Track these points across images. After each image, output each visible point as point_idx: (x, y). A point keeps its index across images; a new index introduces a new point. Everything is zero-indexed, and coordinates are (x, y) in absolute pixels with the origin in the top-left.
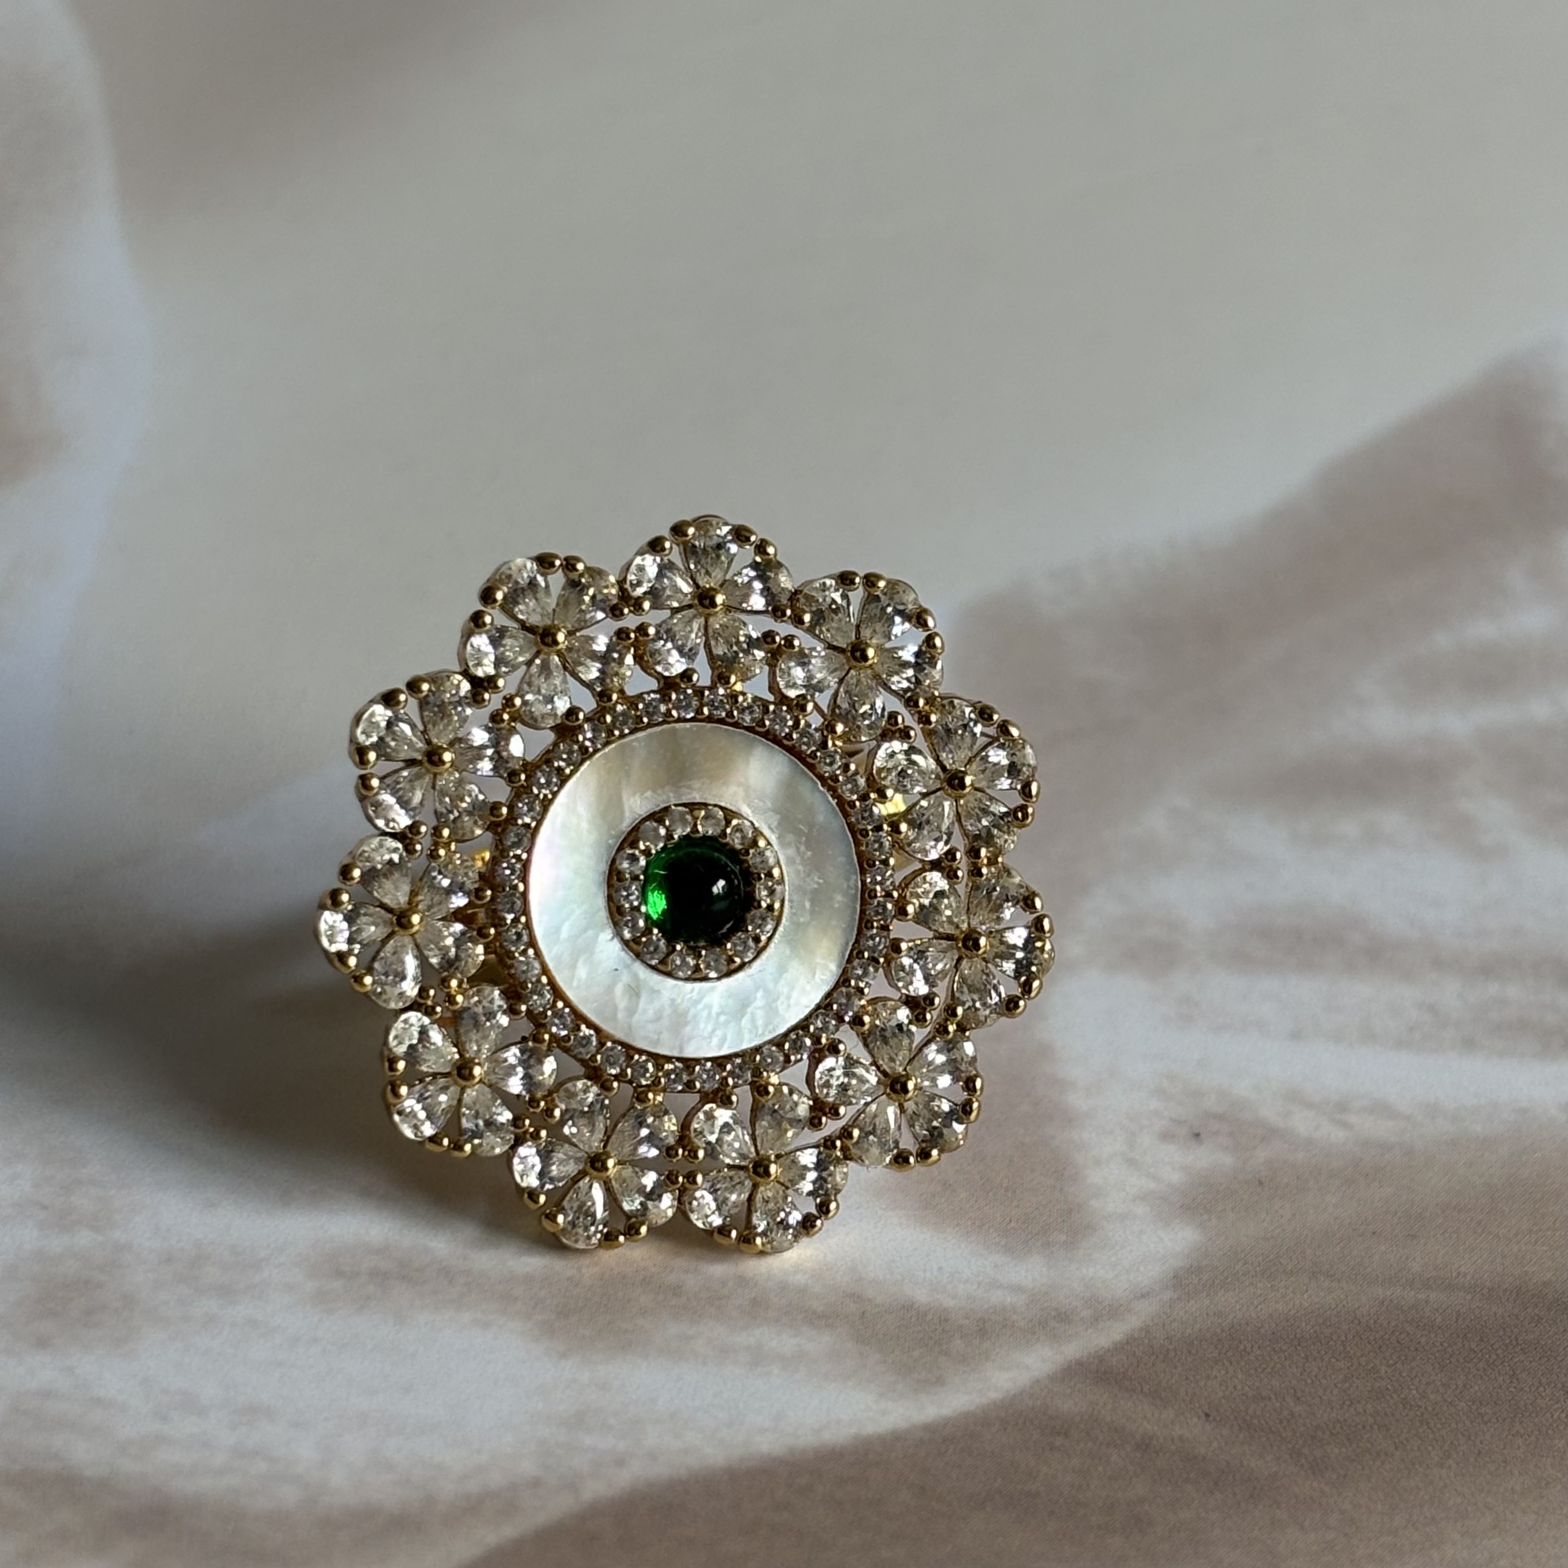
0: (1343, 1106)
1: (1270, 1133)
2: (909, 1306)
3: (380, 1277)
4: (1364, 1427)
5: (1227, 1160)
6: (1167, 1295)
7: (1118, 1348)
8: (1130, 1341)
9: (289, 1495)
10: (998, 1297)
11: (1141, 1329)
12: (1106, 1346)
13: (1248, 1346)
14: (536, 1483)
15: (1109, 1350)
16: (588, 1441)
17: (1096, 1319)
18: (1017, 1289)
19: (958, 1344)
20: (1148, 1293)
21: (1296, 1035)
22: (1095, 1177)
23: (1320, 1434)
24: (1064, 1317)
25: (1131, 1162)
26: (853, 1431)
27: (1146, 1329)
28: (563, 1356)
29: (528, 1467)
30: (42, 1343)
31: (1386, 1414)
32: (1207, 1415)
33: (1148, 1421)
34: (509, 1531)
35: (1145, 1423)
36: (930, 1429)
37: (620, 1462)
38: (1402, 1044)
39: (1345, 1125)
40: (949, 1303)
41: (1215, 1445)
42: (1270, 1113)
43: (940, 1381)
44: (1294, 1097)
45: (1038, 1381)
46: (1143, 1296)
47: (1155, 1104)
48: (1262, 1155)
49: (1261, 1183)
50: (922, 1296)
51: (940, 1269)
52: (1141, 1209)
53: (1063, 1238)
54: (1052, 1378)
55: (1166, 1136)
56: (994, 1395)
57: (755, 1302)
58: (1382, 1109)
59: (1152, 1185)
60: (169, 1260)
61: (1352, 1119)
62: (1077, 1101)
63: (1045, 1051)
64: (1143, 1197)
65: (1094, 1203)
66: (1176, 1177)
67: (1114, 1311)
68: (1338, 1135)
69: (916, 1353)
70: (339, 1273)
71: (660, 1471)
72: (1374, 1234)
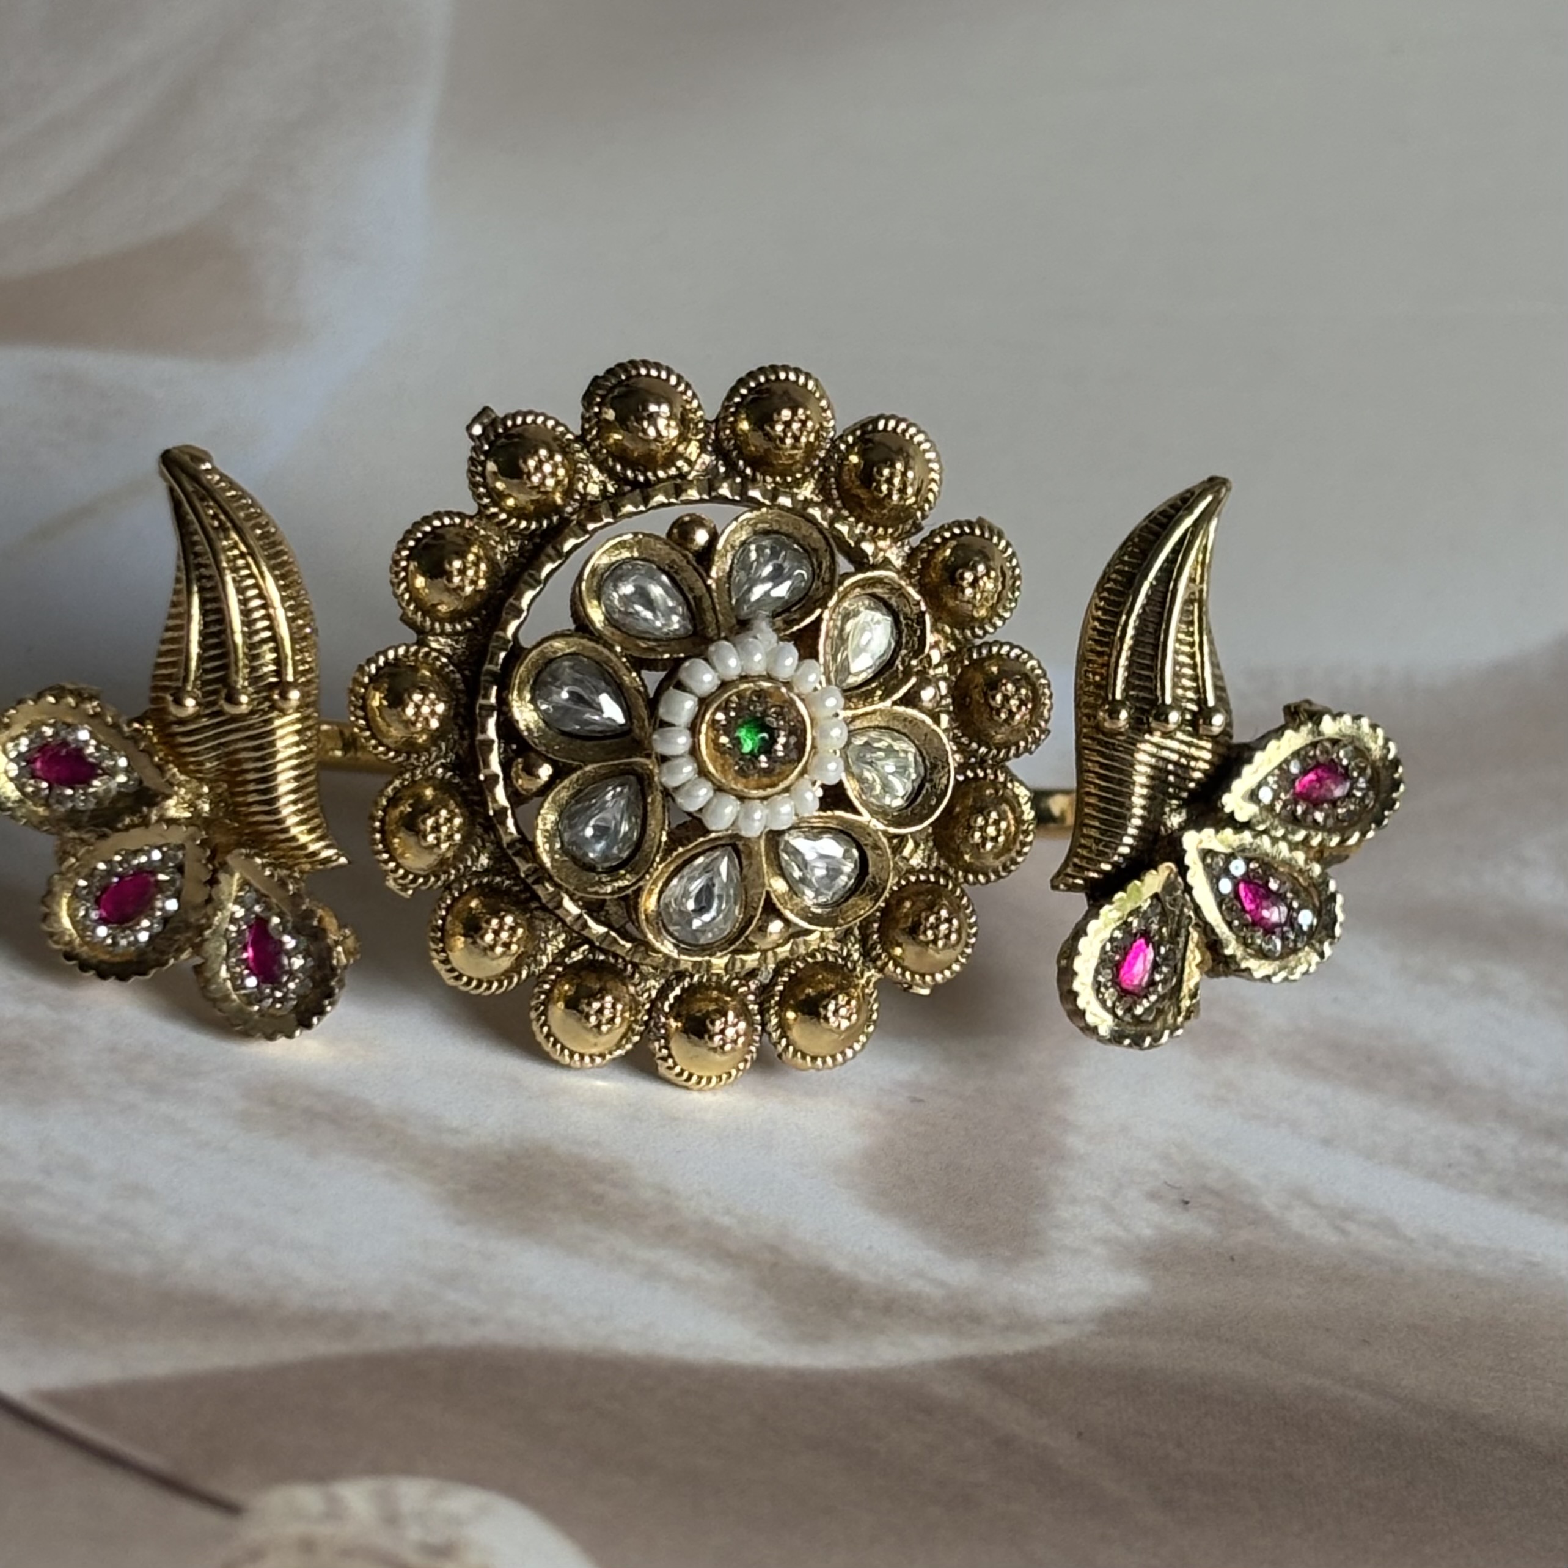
0: (1347, 1215)
1: (1259, 1218)
2: (823, 1270)
3: (311, 1116)
4: (1235, 1485)
5: (1207, 1232)
6: (1091, 1327)
7: (1019, 1357)
8: (1033, 1354)
9: (141, 1265)
10: (918, 1285)
11: (1048, 1348)
12: (1007, 1353)
13: (1151, 1389)
14: (385, 1317)
15: (1008, 1356)
16: (452, 1296)
17: (1008, 1328)
18: (942, 1284)
19: (858, 1313)
20: (1070, 1322)
21: (1326, 1142)
22: (1064, 1212)
23: (1187, 1478)
24: (976, 1318)
25: (1108, 1209)
26: (718, 1355)
27: (1053, 1350)
28: (460, 1223)
29: (383, 1302)
31: (1263, 1480)
32: (1080, 1434)
33: (1018, 1424)
34: (339, 1348)
35: (1014, 1424)
36: (795, 1373)
37: (475, 1321)
38: (1432, 1175)
39: (1344, 1232)
40: (864, 1276)
41: (1076, 1459)
42: (1269, 1203)
44: (1301, 1195)
45: (923, 1363)
46: (1064, 1322)
47: (1154, 1165)
48: (1245, 1235)
49: (1232, 1259)
50: (841, 1265)
51: (870, 1248)
52: (1099, 1250)
53: (1008, 1254)
54: (938, 1364)
55: (1154, 1196)
56: (873, 1363)
57: (671, 1228)
58: (1388, 1227)
59: (1121, 1233)
60: (113, 1050)
61: (1352, 1227)
62: (1075, 1142)
63: (1064, 1093)
64: (1105, 1241)
65: (1054, 1234)
66: (1147, 1232)
67: (1029, 1326)
68: (1333, 1238)
69: (812, 1310)
70: (272, 1102)
71: (511, 1338)
72: (1328, 1330)
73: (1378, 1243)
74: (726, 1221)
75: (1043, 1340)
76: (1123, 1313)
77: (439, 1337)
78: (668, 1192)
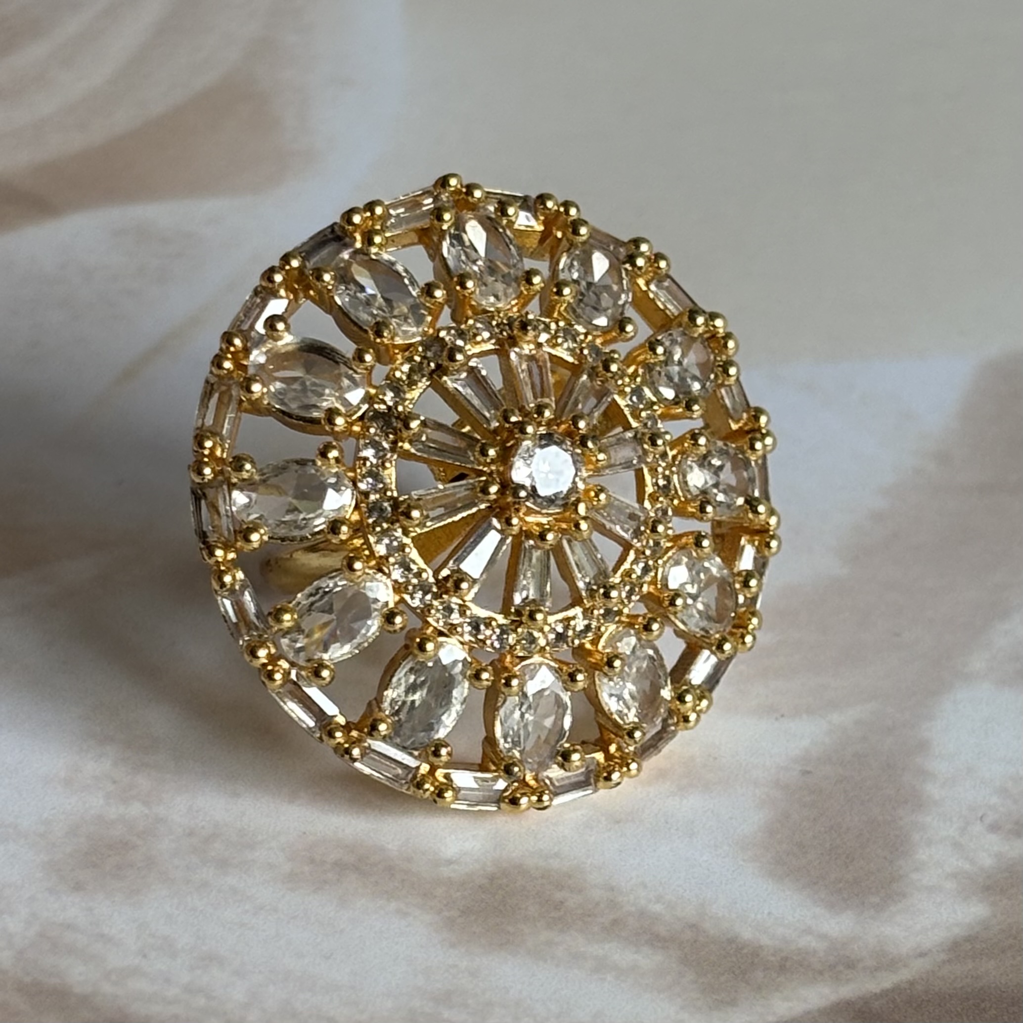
2: (732, 940)
3: (340, 867)
6: (943, 956)
7: (885, 993)
8: (896, 989)
10: (807, 942)
11: (907, 981)
12: (875, 991)
13: (988, 1005)
15: (875, 995)
16: (447, 1014)
17: (876, 968)
18: (823, 937)
19: (760, 974)
20: (926, 954)
22: (922, 854)
24: (851, 965)
25: (958, 847)
27: (912, 983)
28: (453, 946)
30: (78, 887)
40: (765, 941)
43: (733, 1003)
45: (809, 1013)
46: (922, 955)
47: (994, 800)
50: (747, 934)
51: (769, 913)
52: (950, 885)
53: (877, 900)
54: (819, 1010)
55: (994, 828)
57: (615, 922)
59: (967, 866)
60: (191, 834)
62: (933, 790)
63: (923, 746)
64: (954, 876)
65: (915, 876)
66: (987, 861)
67: (894, 964)
69: (723, 979)
70: (312, 861)
74: (657, 908)
75: (903, 975)
76: (968, 939)
78: (612, 889)
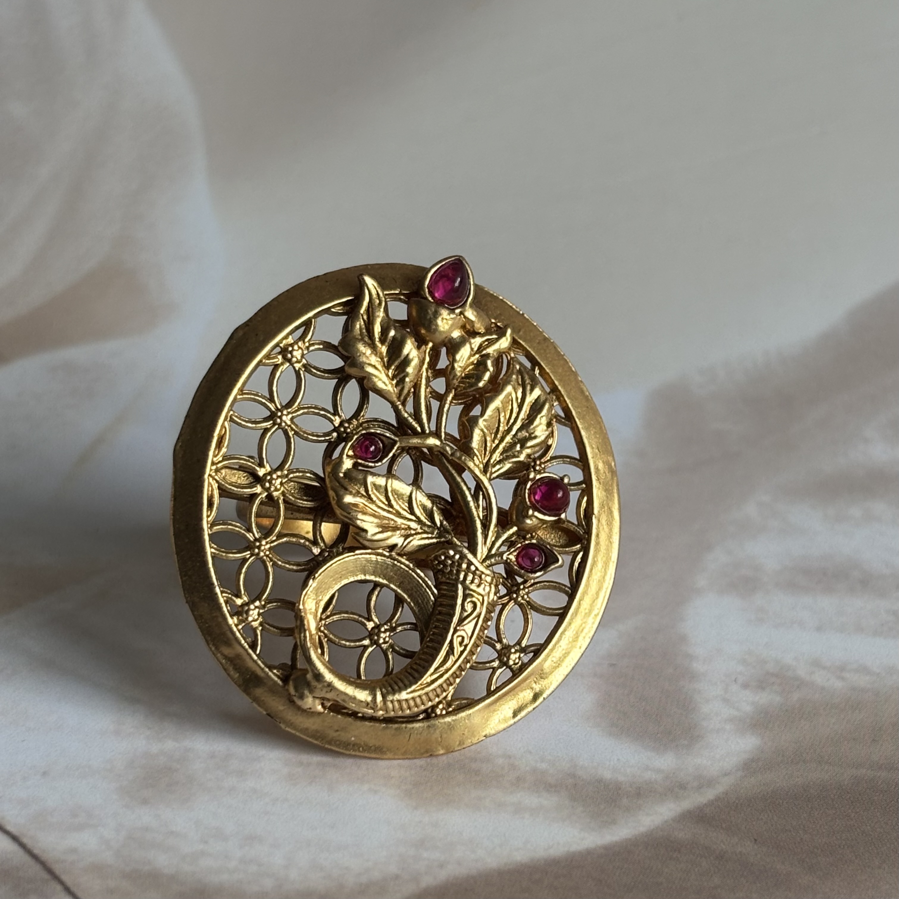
0: (842, 668)
1: (800, 683)
2: (600, 781)
4: (840, 847)
5: (778, 699)
6: (740, 774)
7: (711, 803)
8: (718, 799)
9: (268, 884)
10: (648, 775)
11: (723, 793)
12: (704, 802)
13: (781, 802)
14: (397, 877)
15: (705, 804)
16: (425, 855)
17: (700, 787)
18: (659, 771)
19: (625, 801)
20: (729, 773)
21: (819, 629)
22: (705, 709)
23: (816, 850)
24: (683, 786)
25: (726, 701)
26: (566, 849)
27: (726, 793)
28: (416, 808)
29: (393, 869)
30: (145, 802)
31: (852, 840)
32: (756, 840)
33: (724, 844)
35: (722, 845)
36: (606, 848)
37: (441, 866)
38: (877, 633)
39: (843, 679)
40: (621, 778)
41: (759, 856)
42: (802, 672)
43: (614, 822)
44: (816, 664)
45: (666, 822)
46: (726, 775)
47: (740, 668)
48: (796, 696)
50: (607, 775)
51: (618, 760)
52: (728, 727)
53: (686, 742)
54: (674, 820)
55: (745, 686)
56: (642, 830)
57: (518, 779)
58: (864, 670)
59: (736, 713)
61: (847, 675)
62: (698, 666)
63: (683, 639)
64: (730, 720)
65: (703, 723)
66: (748, 708)
67: (710, 783)
68: (838, 684)
69: (602, 807)
71: (461, 871)
72: (854, 739)
73: (863, 681)
74: (544, 766)
75: (719, 789)
76: (753, 760)
77: (427, 881)
78: (510, 757)
